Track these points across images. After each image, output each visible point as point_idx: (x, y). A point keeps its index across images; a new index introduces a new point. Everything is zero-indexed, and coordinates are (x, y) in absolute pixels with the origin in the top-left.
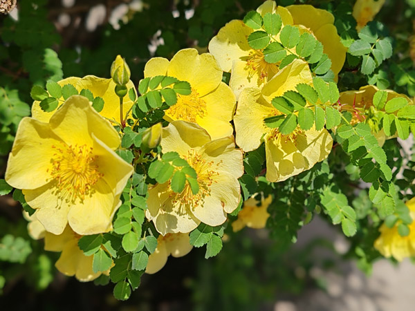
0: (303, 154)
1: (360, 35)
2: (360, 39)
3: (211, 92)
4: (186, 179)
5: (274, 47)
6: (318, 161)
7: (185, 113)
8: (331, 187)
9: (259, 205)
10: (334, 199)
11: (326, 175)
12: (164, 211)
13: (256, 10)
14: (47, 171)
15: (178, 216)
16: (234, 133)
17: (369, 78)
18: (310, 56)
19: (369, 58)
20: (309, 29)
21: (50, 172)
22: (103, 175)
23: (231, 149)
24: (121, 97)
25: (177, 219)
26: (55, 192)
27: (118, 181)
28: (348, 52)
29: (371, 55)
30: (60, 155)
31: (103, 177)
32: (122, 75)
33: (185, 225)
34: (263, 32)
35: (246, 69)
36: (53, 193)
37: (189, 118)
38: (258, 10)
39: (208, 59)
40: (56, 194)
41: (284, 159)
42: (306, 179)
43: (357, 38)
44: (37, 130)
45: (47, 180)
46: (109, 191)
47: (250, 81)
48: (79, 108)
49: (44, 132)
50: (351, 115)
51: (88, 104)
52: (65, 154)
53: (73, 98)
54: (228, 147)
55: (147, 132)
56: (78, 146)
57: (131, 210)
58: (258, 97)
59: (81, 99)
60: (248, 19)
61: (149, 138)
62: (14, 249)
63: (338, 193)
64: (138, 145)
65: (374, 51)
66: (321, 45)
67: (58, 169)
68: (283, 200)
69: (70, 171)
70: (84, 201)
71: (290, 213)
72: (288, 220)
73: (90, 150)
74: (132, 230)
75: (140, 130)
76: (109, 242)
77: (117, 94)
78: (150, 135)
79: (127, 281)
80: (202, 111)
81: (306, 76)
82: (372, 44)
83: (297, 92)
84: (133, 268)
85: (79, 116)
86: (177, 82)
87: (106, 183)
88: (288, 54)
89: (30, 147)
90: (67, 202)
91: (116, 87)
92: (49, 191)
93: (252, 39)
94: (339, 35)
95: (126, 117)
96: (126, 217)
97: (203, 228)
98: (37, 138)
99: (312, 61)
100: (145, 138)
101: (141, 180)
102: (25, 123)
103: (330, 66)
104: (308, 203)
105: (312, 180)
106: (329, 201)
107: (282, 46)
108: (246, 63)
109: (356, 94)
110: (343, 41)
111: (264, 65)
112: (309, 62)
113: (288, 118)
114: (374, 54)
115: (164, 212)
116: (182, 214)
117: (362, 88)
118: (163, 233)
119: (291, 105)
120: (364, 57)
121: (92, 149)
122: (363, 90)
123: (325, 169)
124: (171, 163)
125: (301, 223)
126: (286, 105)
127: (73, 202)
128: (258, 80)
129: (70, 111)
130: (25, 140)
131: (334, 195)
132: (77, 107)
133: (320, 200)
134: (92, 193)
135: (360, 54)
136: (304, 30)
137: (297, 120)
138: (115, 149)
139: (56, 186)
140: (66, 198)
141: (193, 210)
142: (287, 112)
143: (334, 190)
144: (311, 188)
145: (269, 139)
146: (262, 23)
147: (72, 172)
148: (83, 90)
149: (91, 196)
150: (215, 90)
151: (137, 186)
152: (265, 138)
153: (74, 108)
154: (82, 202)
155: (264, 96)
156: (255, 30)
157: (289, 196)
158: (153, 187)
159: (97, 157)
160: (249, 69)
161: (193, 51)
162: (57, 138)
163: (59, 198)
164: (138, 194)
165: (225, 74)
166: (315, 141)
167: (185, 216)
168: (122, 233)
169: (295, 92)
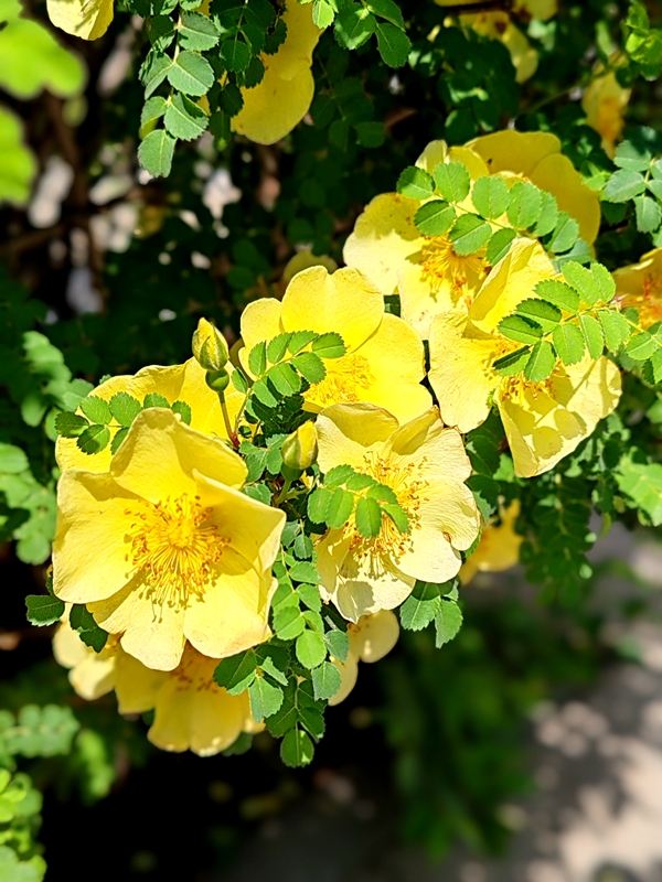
0: (571, 407)
1: (617, 161)
2: (619, 169)
3: (370, 337)
4: (380, 510)
5: (467, 224)
6: (602, 416)
7: (334, 387)
8: (630, 455)
9: (498, 524)
10: (643, 478)
11: (617, 435)
12: (346, 577)
13: (414, 164)
14: (126, 559)
15: (371, 582)
16: (436, 402)
17: (654, 235)
18: (535, 224)
19: (645, 200)
20: (521, 175)
21: (131, 558)
22: (230, 541)
23: (437, 432)
24: (220, 390)
25: (370, 588)
26: (145, 595)
27: (259, 544)
28: (603, 198)
29: (649, 193)
30: (141, 523)
31: (230, 545)
32: (216, 352)
33: (388, 594)
34: (440, 202)
35: (423, 280)
36: (141, 596)
37: (344, 396)
38: (417, 164)
39: (350, 278)
40: (148, 598)
41: (539, 426)
42: (586, 455)
43: (612, 168)
44: (89, 489)
45: (127, 576)
46: (248, 567)
47: (436, 301)
48: (156, 430)
49: (103, 490)
50: (635, 312)
51: (174, 418)
52: (152, 519)
53: (143, 414)
54: (431, 429)
55: (291, 442)
56: (172, 500)
57: (294, 591)
58: (464, 325)
59: (158, 413)
60: (406, 185)
61: (297, 451)
62: (45, 730)
63: (646, 463)
64: (274, 471)
65: (650, 184)
66: (551, 198)
67: (145, 549)
68: (546, 502)
69: (165, 548)
70: (204, 596)
71: (566, 525)
72: (564, 537)
73: (195, 500)
74: (307, 627)
75: (269, 442)
76: (268, 659)
77: (212, 388)
78: (298, 445)
79: (301, 728)
80: (363, 376)
81: (541, 264)
82: (644, 173)
83: (540, 298)
84: (316, 699)
85: (159, 444)
86: (317, 339)
87: (237, 553)
88: (495, 229)
89: (82, 523)
90: (171, 606)
91: (208, 375)
92: (134, 595)
93: (423, 219)
94: (578, 169)
95: (237, 423)
96: (290, 606)
97: (421, 591)
98: (94, 504)
99: (541, 231)
100: (289, 453)
101: (296, 532)
102: (66, 481)
103: (577, 232)
104: (600, 496)
105: (599, 453)
106: (635, 483)
107: (480, 217)
108: (422, 267)
109: (636, 271)
110: (586, 181)
111: (456, 263)
112: (536, 234)
113: (535, 350)
114: (652, 190)
115: (345, 580)
116: (379, 576)
117: (645, 256)
118: (353, 619)
119: (535, 325)
120: (636, 200)
121: (198, 498)
122: (647, 259)
123: (616, 426)
124: (343, 486)
125: (591, 538)
126: (526, 327)
127: (184, 603)
128: (452, 294)
129: (141, 439)
130: (73, 512)
131: (641, 468)
132: (153, 428)
133: (617, 486)
134: (215, 578)
135: (626, 198)
136: (512, 180)
137: (553, 350)
138: (239, 486)
139: (144, 581)
140: (167, 599)
141: (398, 563)
142: (530, 339)
143: (637, 459)
144: (600, 466)
145: (504, 399)
146: (433, 184)
147: (170, 551)
148: (147, 396)
149: (214, 584)
150: (376, 331)
151: (292, 544)
152: (496, 398)
153: (149, 431)
154: (201, 600)
155: (475, 323)
156: (423, 202)
157: (555, 491)
158: (322, 539)
159: (210, 510)
160: (429, 279)
161: (318, 270)
162: (127, 494)
163: (154, 602)
164: (297, 559)
165: (387, 299)
166: (586, 377)
167: (385, 577)
168: (291, 638)
169: (536, 299)
